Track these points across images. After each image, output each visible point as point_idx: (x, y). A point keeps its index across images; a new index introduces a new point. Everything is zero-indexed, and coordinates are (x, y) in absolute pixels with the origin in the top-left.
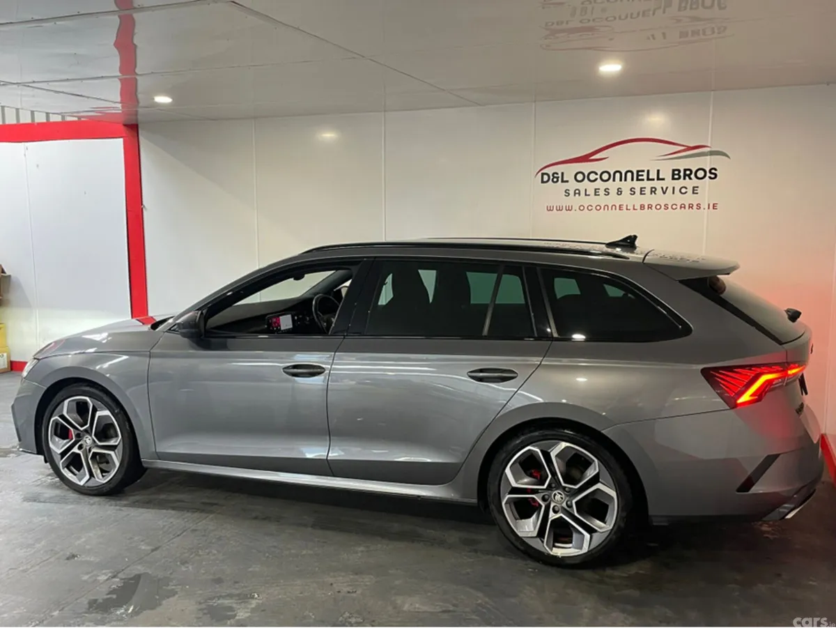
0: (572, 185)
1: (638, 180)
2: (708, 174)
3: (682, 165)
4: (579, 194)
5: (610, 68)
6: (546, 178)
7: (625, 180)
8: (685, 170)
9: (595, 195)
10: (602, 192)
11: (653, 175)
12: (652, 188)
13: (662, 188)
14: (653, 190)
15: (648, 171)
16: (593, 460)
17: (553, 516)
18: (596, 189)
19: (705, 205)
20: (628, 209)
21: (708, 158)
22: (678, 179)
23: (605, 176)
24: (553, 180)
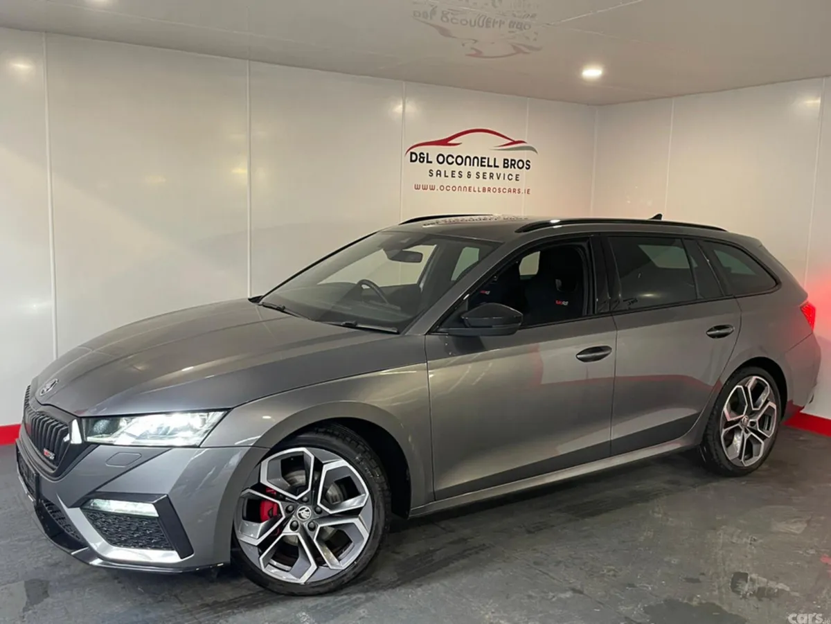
0: (435, 166)
1: (482, 166)
2: (525, 165)
3: (510, 155)
4: (440, 174)
6: (414, 157)
7: (473, 165)
8: (512, 160)
9: (452, 177)
10: (456, 174)
11: (492, 163)
12: (491, 173)
13: (497, 174)
14: (491, 176)
15: (488, 159)
16: (766, 385)
17: (747, 436)
18: (453, 172)
19: (522, 191)
20: (474, 191)
21: (526, 151)
22: (507, 167)
23: (459, 160)
24: (420, 159)
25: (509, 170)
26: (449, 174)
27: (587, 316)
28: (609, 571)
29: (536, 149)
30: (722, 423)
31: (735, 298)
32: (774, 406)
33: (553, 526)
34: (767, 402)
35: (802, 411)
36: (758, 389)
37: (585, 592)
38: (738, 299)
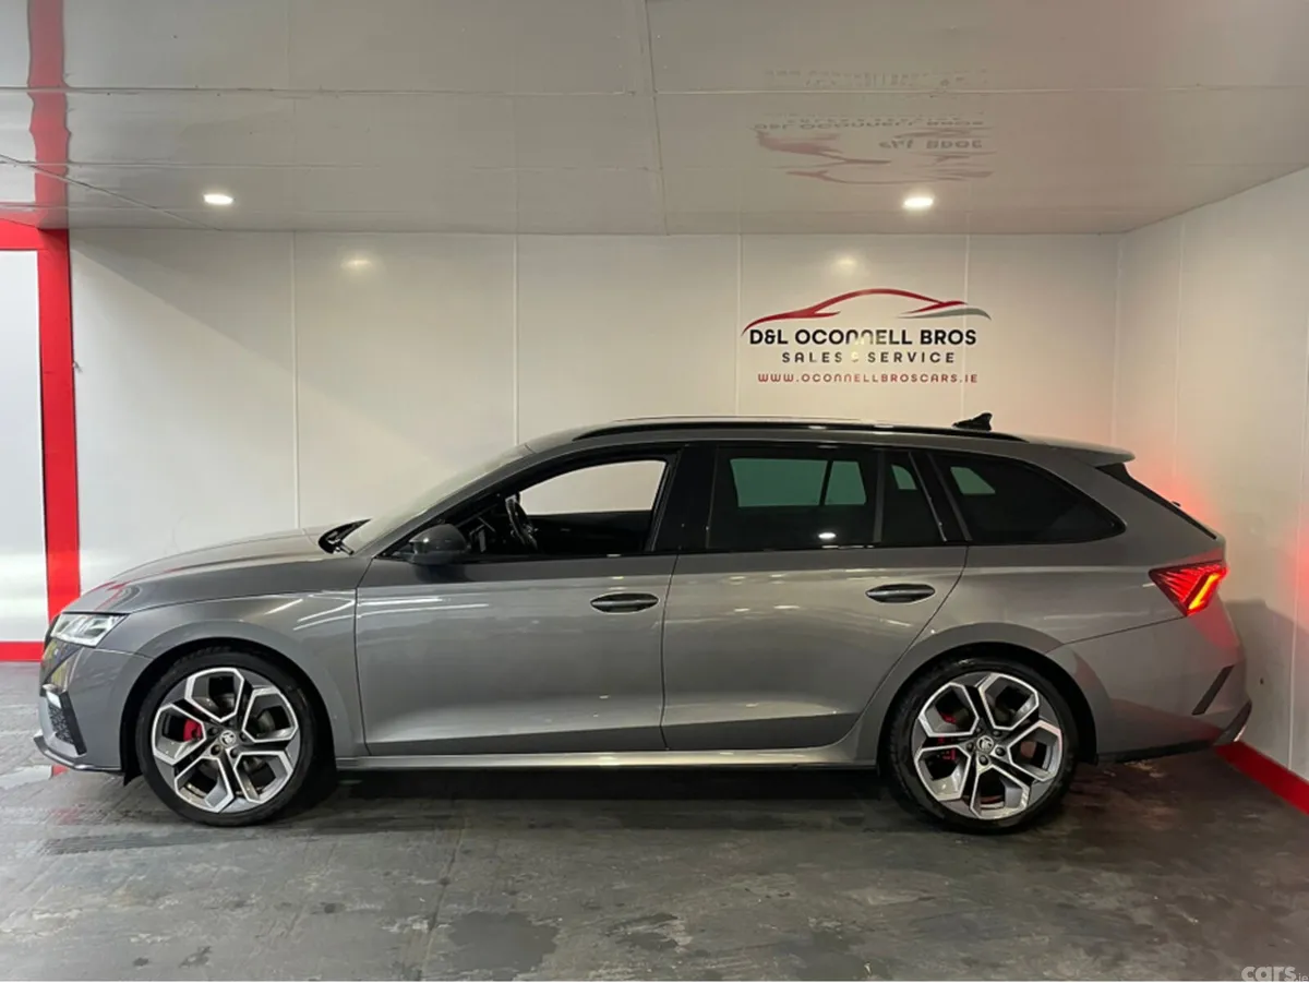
0: (793, 348)
1: (878, 343)
2: (965, 338)
3: (933, 325)
4: (802, 359)
5: (919, 202)
6: (756, 337)
7: (863, 342)
8: (937, 332)
9: (824, 361)
10: (832, 357)
13: (909, 354)
14: (898, 357)
15: (891, 332)
16: (1030, 692)
17: (981, 770)
18: (824, 354)
19: (961, 377)
20: (866, 381)
21: (965, 317)
22: (930, 342)
23: (836, 337)
24: (766, 340)
25: (932, 348)
26: (817, 357)
29: (989, 313)
31: (966, 545)
32: (1055, 731)
34: (1033, 720)
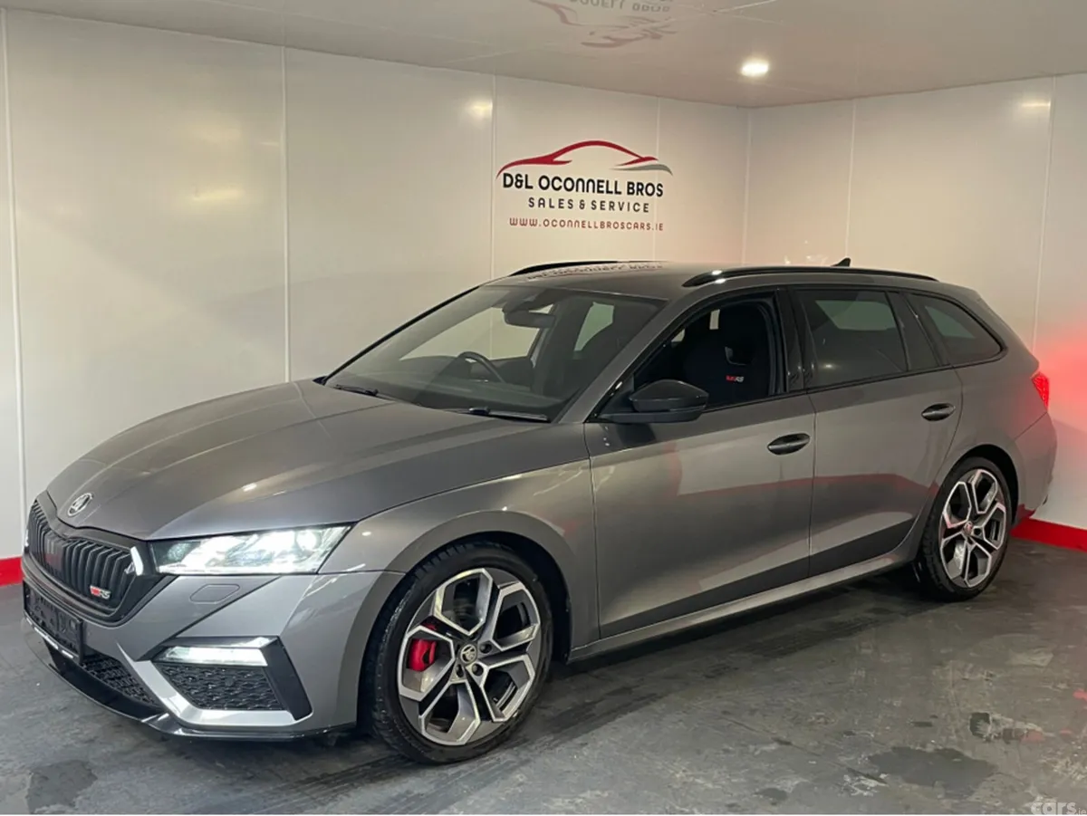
0: (537, 193)
1: (599, 192)
2: (656, 191)
3: (637, 177)
4: (544, 204)
5: (756, 68)
6: (508, 180)
7: (588, 191)
8: (638, 184)
9: (560, 207)
10: (565, 204)
11: (612, 188)
12: (611, 202)
13: (619, 203)
14: (612, 206)
15: (608, 182)
16: (993, 481)
17: (971, 548)
18: (560, 200)
19: (653, 226)
20: (589, 227)
21: (656, 172)
22: (633, 193)
23: (569, 185)
24: (516, 183)
25: (635, 198)
26: (555, 203)
27: (776, 395)
28: (819, 717)
29: (671, 170)
30: (941, 532)
31: (953, 368)
32: (1003, 508)
33: (736, 669)
34: (994, 503)
35: (1033, 517)
36: (984, 487)
37: (794, 743)
38: (957, 370)
